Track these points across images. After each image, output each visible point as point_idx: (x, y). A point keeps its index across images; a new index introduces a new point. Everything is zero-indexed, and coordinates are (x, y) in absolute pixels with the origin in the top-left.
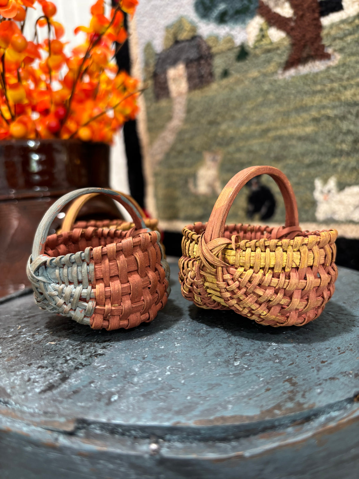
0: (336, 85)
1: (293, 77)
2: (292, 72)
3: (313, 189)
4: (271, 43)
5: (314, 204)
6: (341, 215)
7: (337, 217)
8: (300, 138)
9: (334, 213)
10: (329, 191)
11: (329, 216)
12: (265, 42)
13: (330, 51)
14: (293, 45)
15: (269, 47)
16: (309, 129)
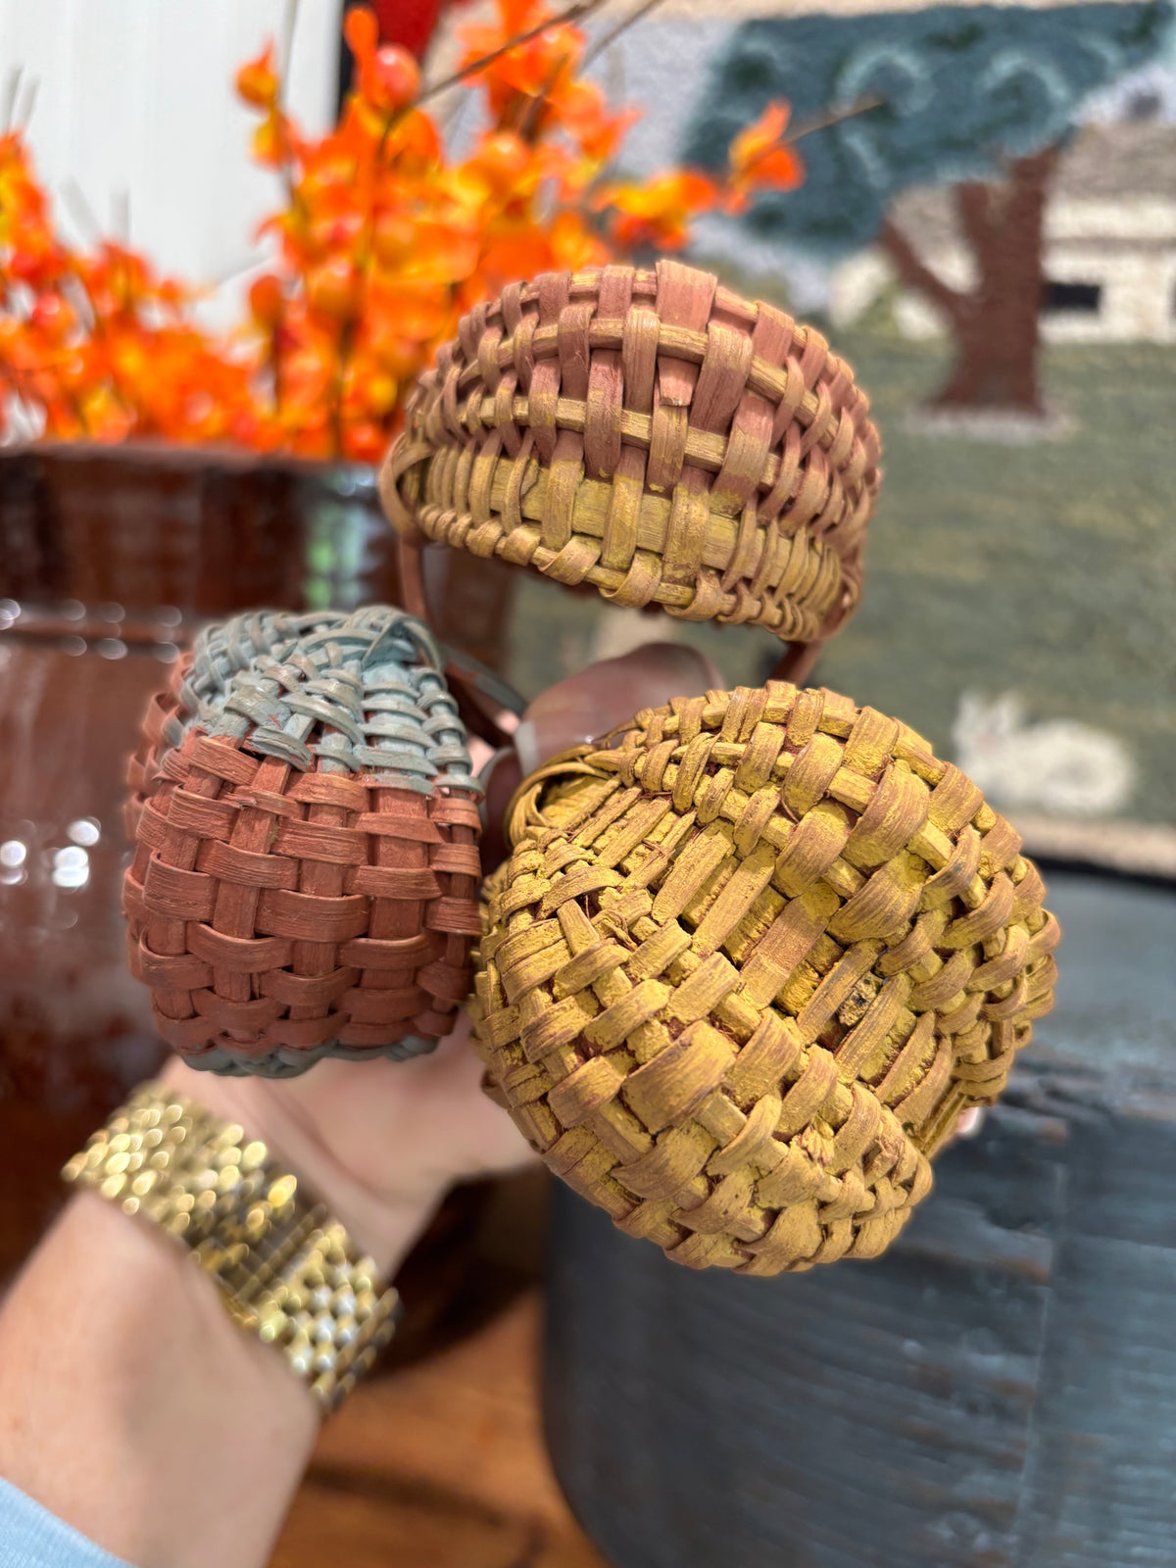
2: (944, 426)
12: (881, 330)
16: (969, 572)
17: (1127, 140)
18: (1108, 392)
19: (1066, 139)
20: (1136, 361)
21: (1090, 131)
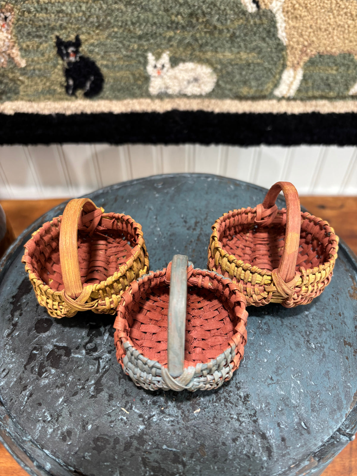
3: (145, 63)
5: (147, 79)
6: (174, 89)
7: (170, 91)
9: (167, 88)
10: (163, 66)
11: (163, 90)
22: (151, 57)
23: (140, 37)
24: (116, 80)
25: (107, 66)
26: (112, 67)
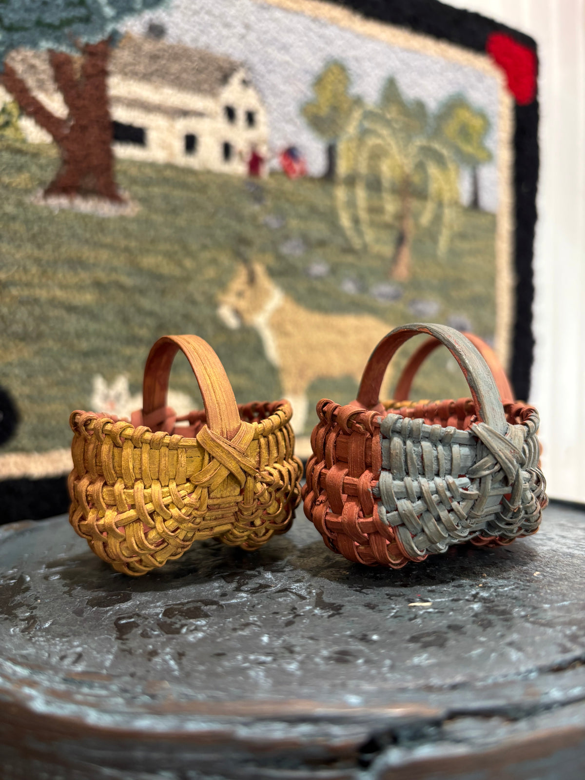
0: (133, 244)
1: (62, 211)
4: (24, 141)
8: (71, 309)
10: (118, 397)
12: (9, 133)
13: (125, 194)
14: (65, 162)
15: (18, 145)
16: (88, 298)
17: (149, 47)
18: (156, 190)
19: (113, 39)
20: (168, 173)
21: (128, 36)
22: (99, 384)
23: (86, 354)
24: (41, 418)
25: (30, 397)
26: (37, 398)
